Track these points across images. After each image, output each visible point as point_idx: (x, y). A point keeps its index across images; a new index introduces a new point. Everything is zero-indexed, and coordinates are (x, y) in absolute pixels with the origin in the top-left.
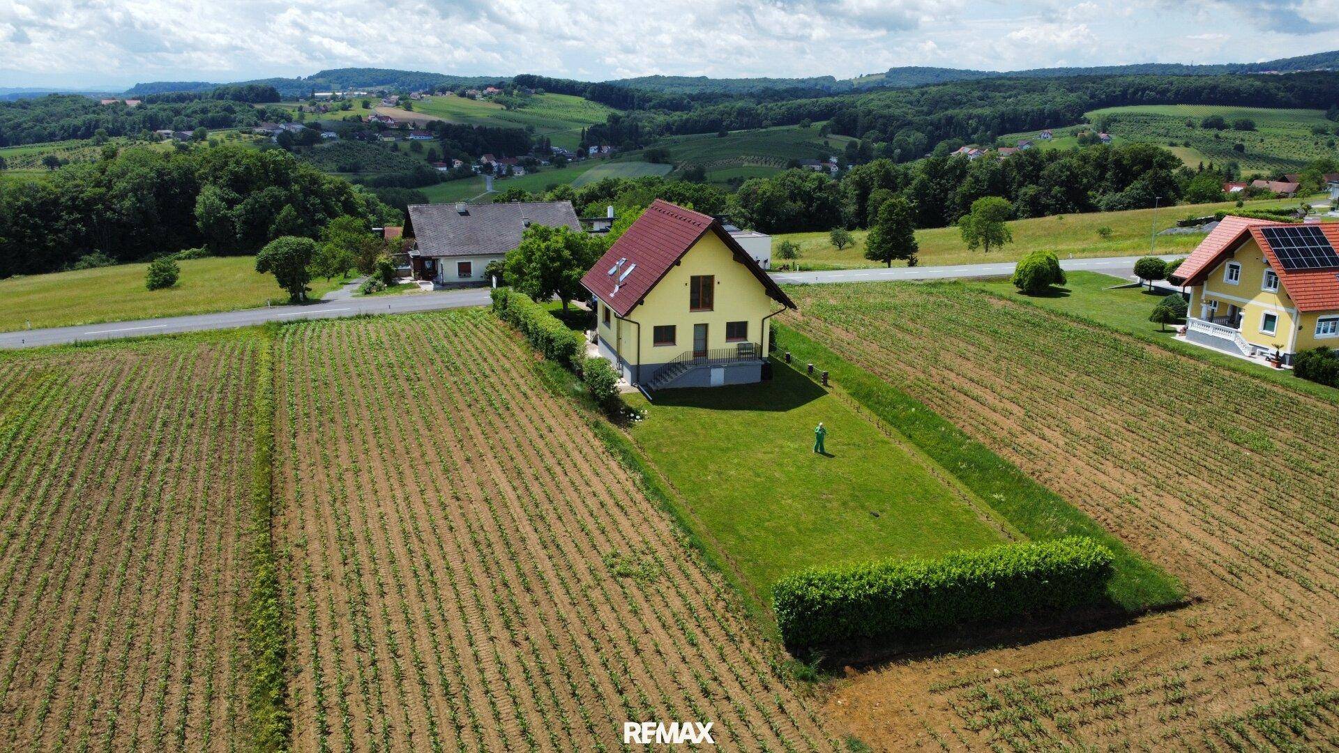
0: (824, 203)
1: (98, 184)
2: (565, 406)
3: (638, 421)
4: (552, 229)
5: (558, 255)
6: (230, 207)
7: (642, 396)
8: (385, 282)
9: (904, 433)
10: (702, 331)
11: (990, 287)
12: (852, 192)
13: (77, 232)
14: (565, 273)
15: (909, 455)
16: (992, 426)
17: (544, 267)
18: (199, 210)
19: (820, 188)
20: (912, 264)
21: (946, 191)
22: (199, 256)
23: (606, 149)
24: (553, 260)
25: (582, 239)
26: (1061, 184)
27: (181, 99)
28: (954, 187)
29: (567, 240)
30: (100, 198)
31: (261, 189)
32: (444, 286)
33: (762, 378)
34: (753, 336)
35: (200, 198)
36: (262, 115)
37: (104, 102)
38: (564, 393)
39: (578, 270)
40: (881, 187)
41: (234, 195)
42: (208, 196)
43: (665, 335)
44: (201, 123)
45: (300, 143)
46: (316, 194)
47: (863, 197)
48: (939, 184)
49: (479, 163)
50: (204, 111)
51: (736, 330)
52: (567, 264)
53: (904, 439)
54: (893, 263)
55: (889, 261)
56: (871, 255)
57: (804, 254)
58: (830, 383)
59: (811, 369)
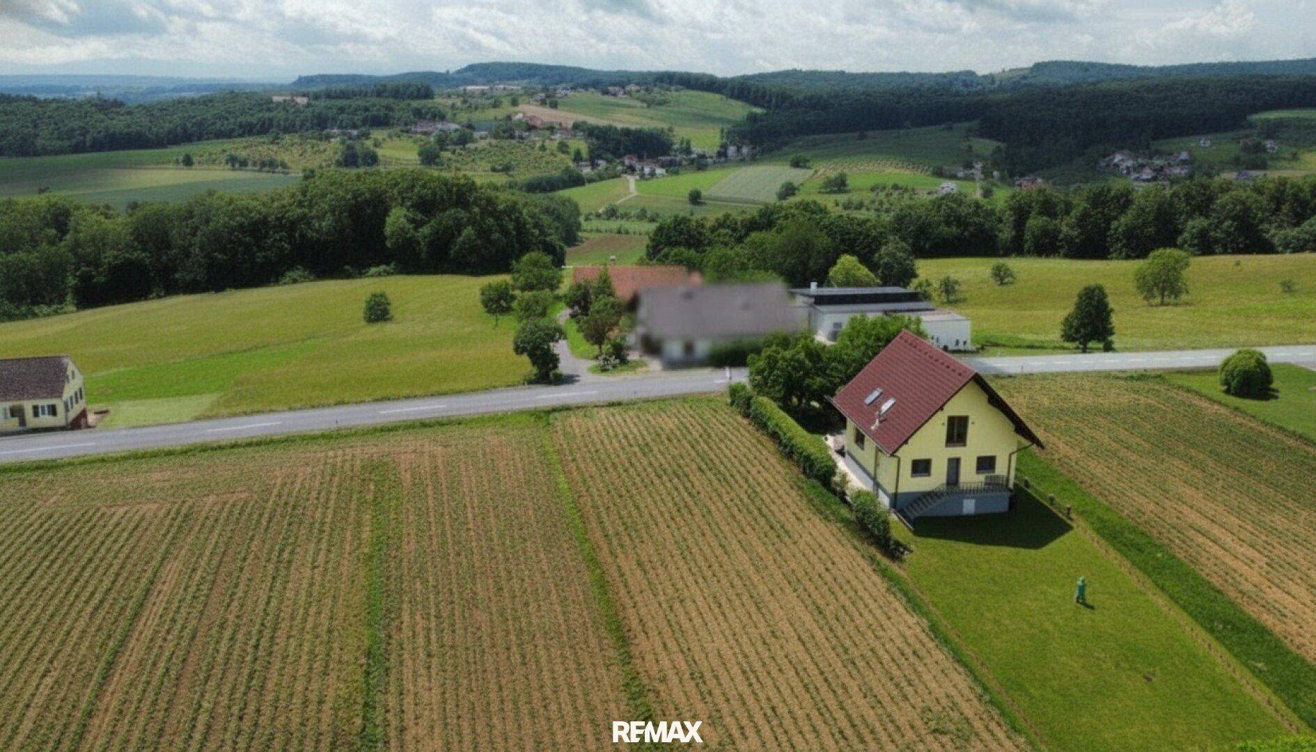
0: (981, 229)
1: (300, 204)
2: (835, 531)
3: (907, 556)
6: (416, 229)
7: (902, 525)
8: (617, 358)
9: (1156, 583)
10: (954, 464)
11: (1194, 382)
12: (1009, 217)
13: (282, 249)
14: (808, 381)
15: (1165, 609)
16: (1238, 579)
18: (388, 230)
19: (976, 214)
20: (1108, 348)
21: (1108, 221)
22: (388, 273)
23: (745, 150)
26: (1233, 218)
27: (344, 95)
28: (1116, 218)
30: (303, 218)
31: (444, 210)
32: (672, 365)
33: (1010, 507)
34: (1001, 469)
35: (389, 220)
36: (418, 113)
37: (276, 99)
38: (831, 517)
40: (1040, 213)
41: (419, 216)
42: (397, 218)
43: (921, 467)
44: (364, 122)
45: (456, 144)
46: (491, 214)
47: (1020, 223)
48: (1102, 213)
49: (623, 163)
50: (366, 109)
51: (986, 463)
53: (1158, 591)
54: (1090, 345)
55: (1085, 343)
56: (1068, 337)
57: (964, 288)
58: (1073, 516)
59: (1052, 499)
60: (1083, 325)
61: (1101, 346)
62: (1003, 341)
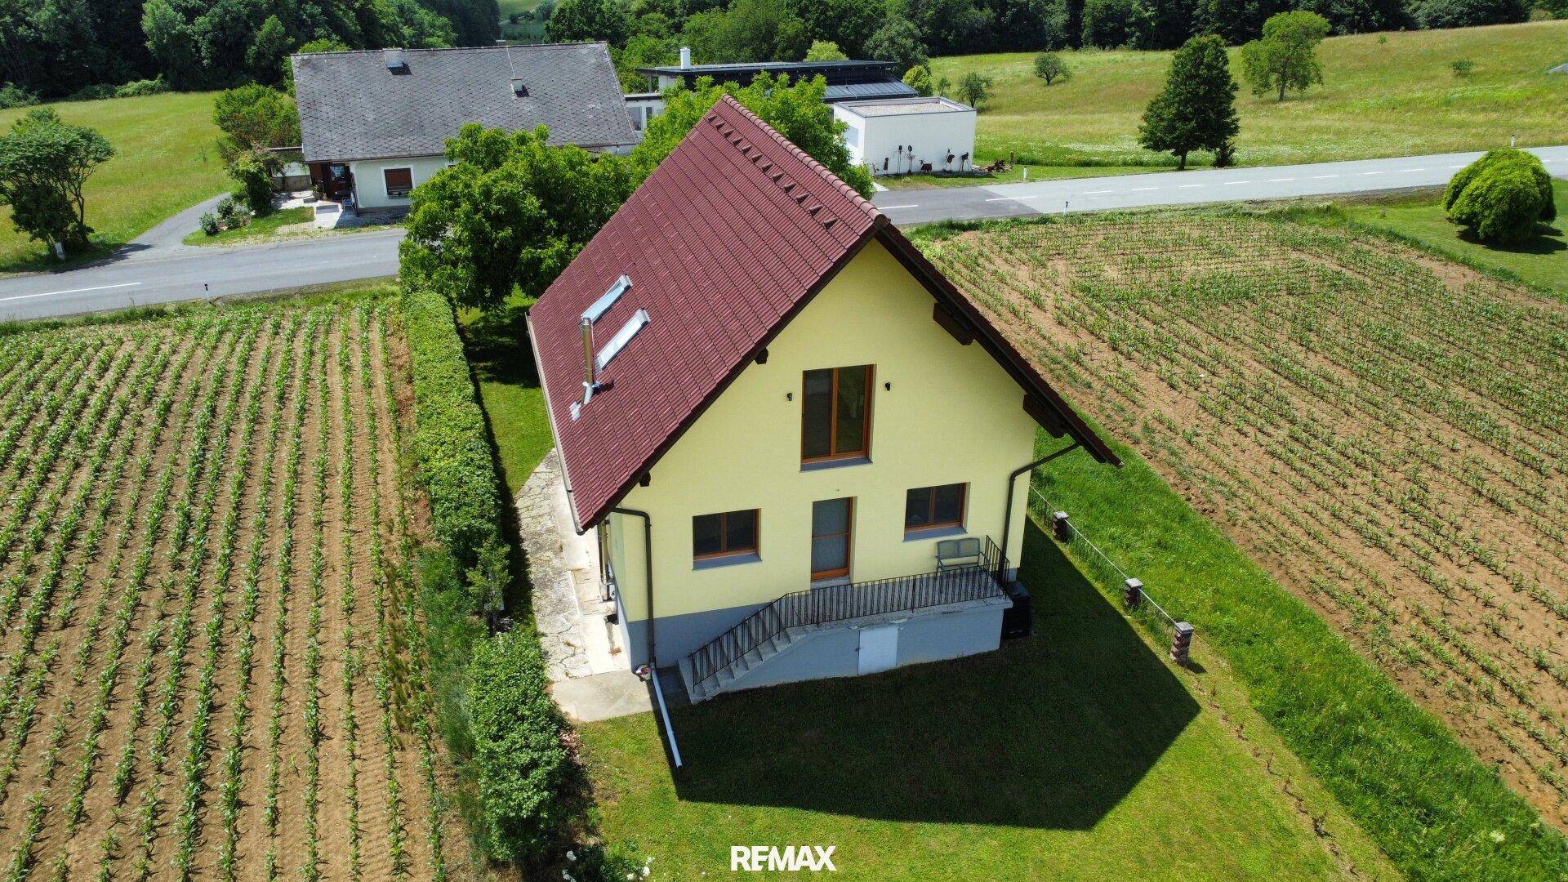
4: (511, 137)
5: (511, 212)
6: (190, 20)
8: (254, 204)
10: (835, 518)
14: (526, 253)
17: (478, 237)
18: (147, 24)
20: (1224, 161)
22: (153, 90)
24: (498, 221)
25: (572, 166)
29: (534, 169)
32: (361, 216)
33: (1005, 636)
34: (982, 519)
35: (147, 7)
39: (559, 245)
43: (725, 536)
51: (935, 508)
52: (533, 231)
54: (1191, 155)
55: (1181, 151)
56: (1156, 144)
57: (996, 91)
58: (1199, 651)
59: (1134, 596)
60: (1181, 117)
61: (1211, 156)
62: (1037, 155)
